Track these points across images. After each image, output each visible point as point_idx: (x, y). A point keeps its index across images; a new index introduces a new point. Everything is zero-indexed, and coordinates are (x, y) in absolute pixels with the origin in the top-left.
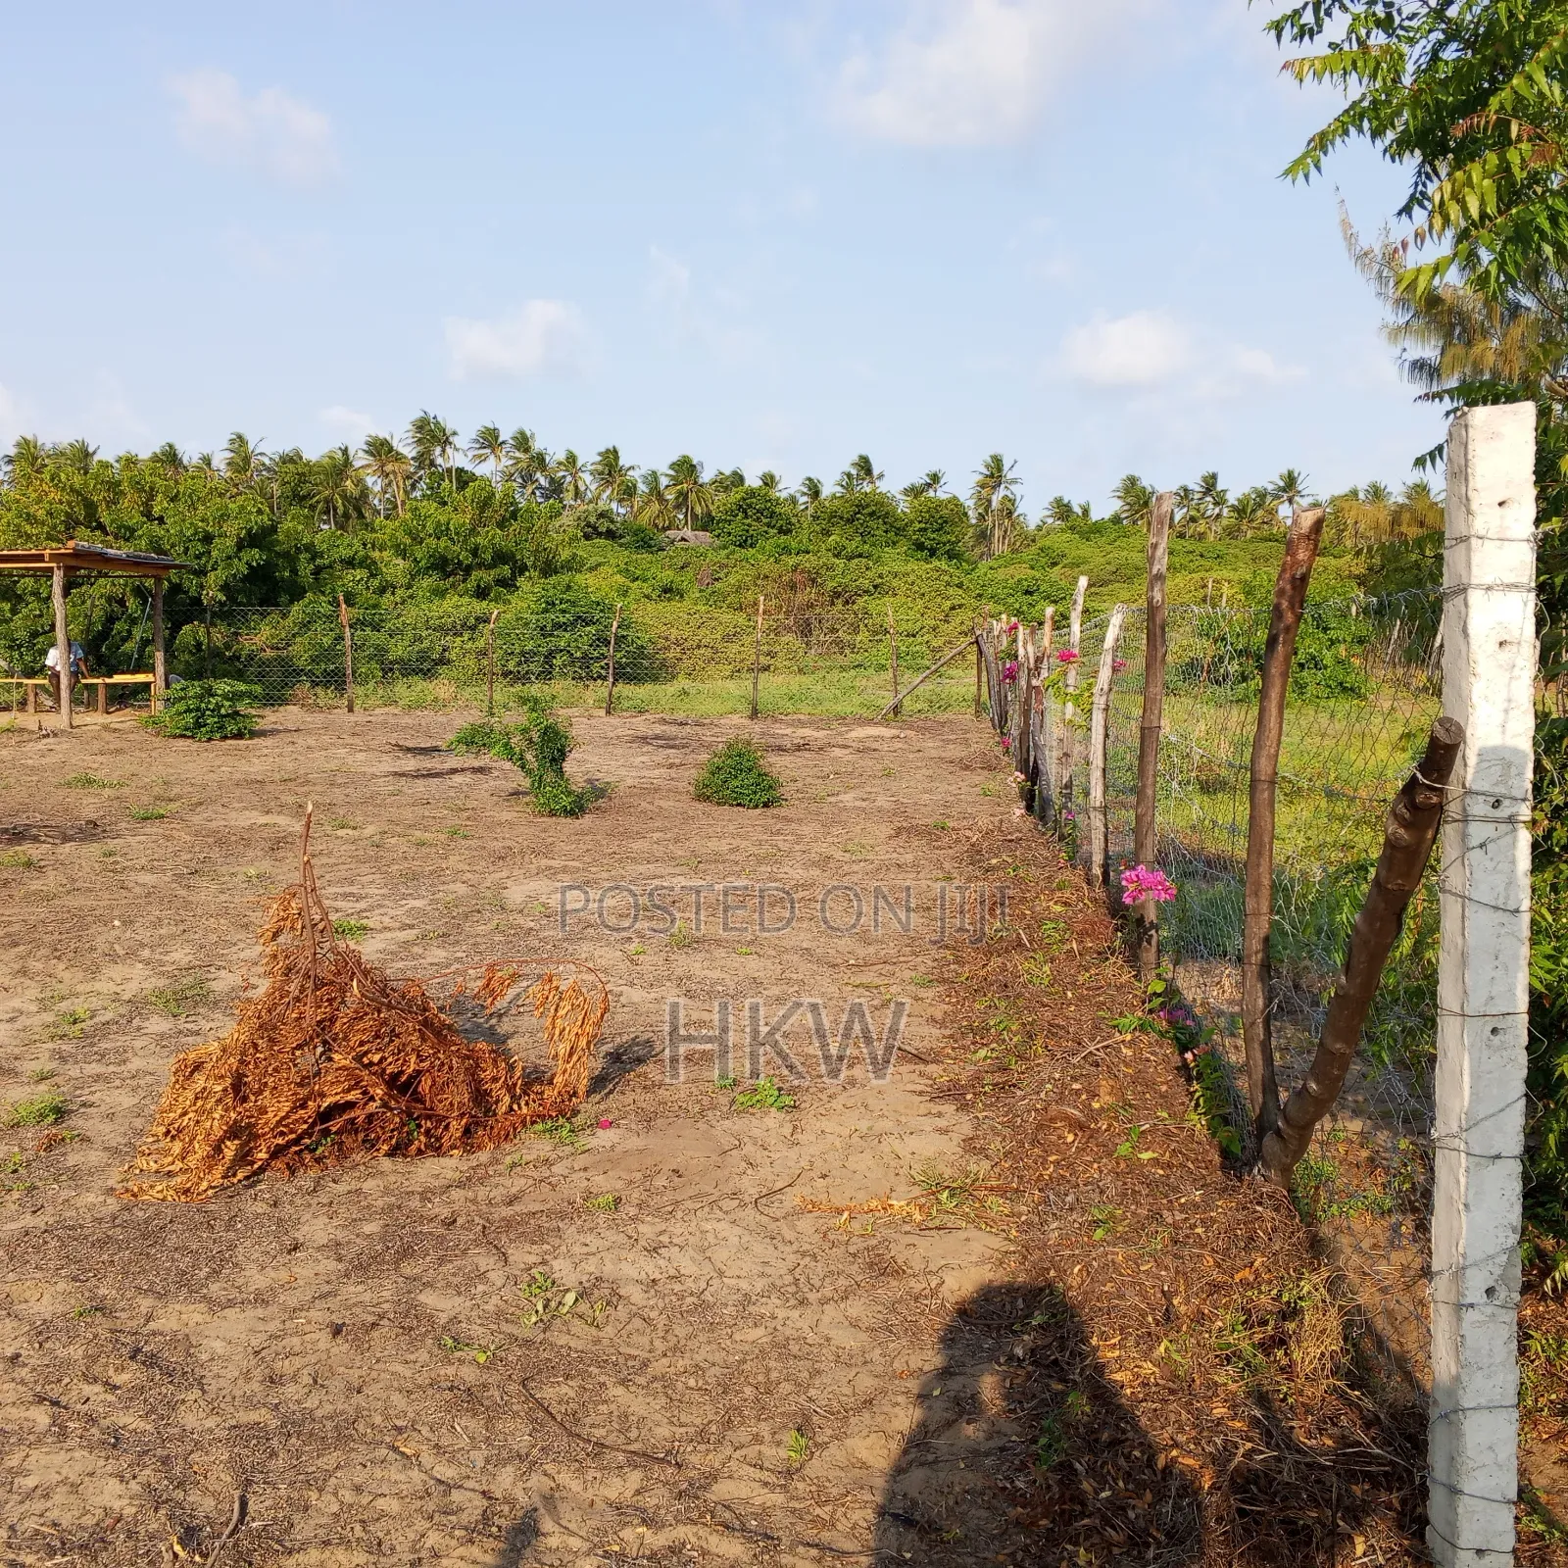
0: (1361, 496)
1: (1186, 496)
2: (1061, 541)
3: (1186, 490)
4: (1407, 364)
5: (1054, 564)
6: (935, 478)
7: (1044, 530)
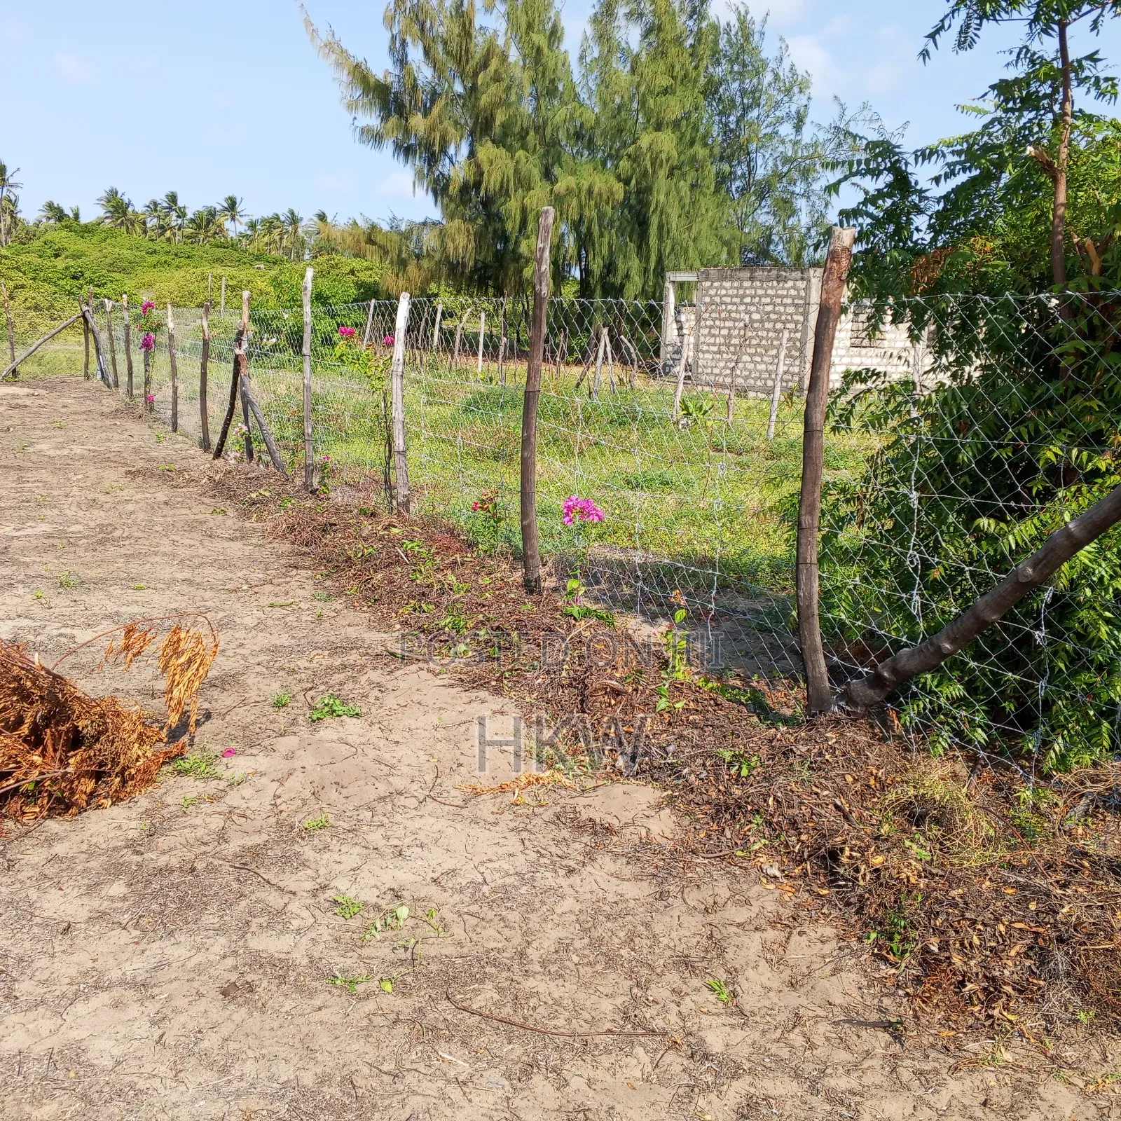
0: (282, 219)
1: (155, 208)
2: (60, 237)
3: (156, 205)
4: (358, 130)
5: (57, 256)
7: (42, 227)
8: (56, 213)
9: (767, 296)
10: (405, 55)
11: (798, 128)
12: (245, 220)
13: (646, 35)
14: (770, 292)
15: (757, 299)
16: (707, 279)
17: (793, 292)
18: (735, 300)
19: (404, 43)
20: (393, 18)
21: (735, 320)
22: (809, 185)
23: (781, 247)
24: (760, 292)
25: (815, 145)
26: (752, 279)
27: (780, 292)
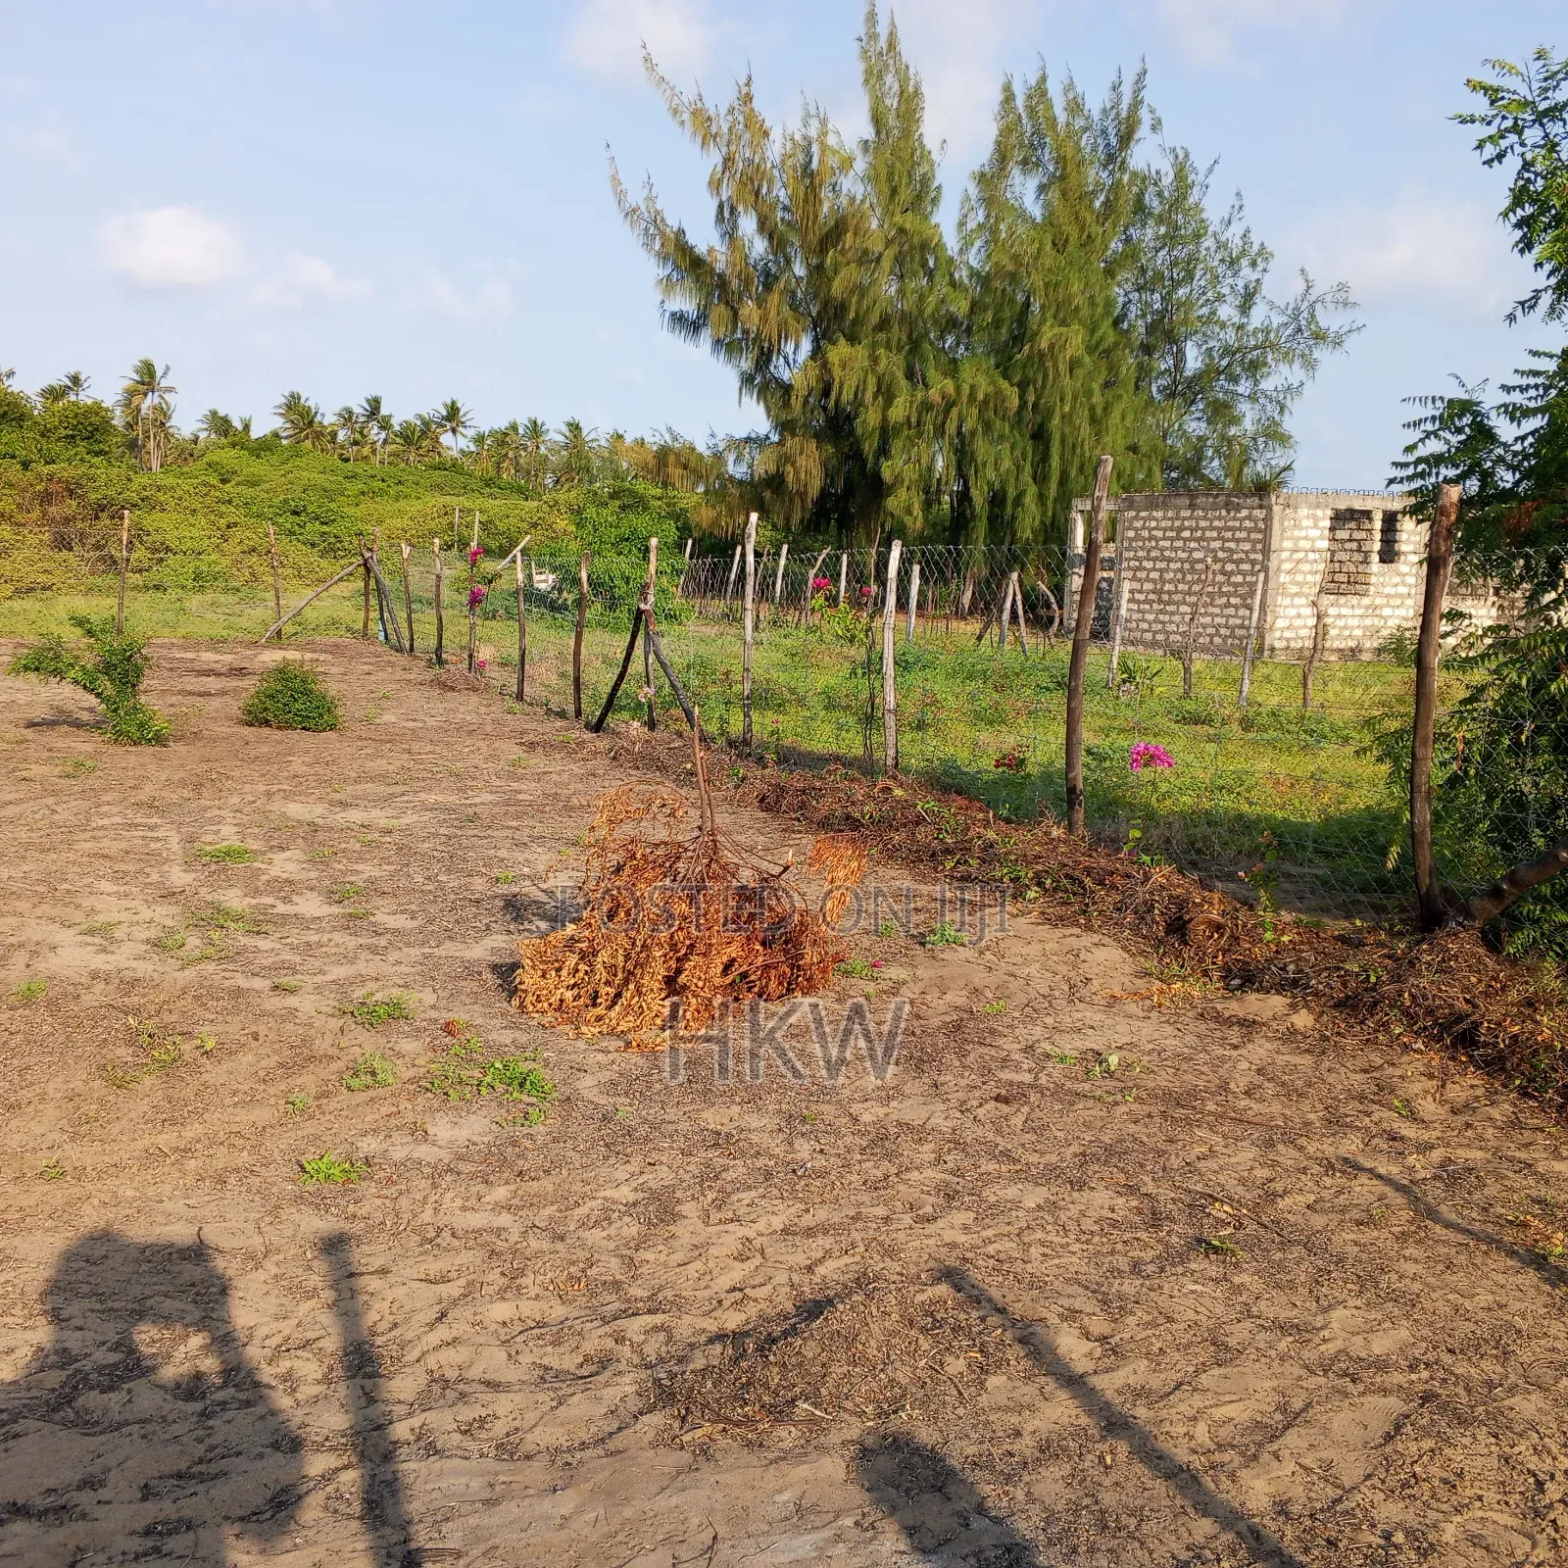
0: (521, 431)
1: (350, 418)
2: (228, 457)
3: (350, 413)
4: (667, 315)
5: (224, 482)
6: (75, 380)
7: (201, 445)
8: (220, 424)
9: (1213, 529)
10: (735, 227)
11: (1245, 307)
12: (471, 433)
13: (1042, 189)
14: (1216, 523)
15: (1199, 534)
16: (1130, 507)
17: (1247, 524)
18: (1169, 534)
19: (733, 210)
20: (720, 181)
21: (1169, 560)
22: (1256, 383)
23: (1216, 463)
24: (1203, 524)
25: (1267, 331)
26: (1192, 507)
27: (1230, 524)
